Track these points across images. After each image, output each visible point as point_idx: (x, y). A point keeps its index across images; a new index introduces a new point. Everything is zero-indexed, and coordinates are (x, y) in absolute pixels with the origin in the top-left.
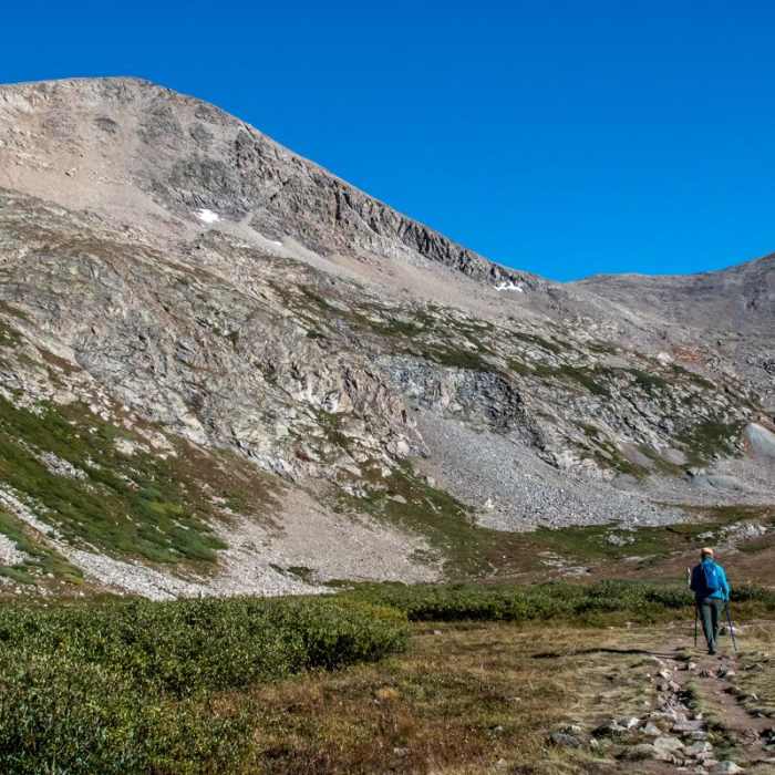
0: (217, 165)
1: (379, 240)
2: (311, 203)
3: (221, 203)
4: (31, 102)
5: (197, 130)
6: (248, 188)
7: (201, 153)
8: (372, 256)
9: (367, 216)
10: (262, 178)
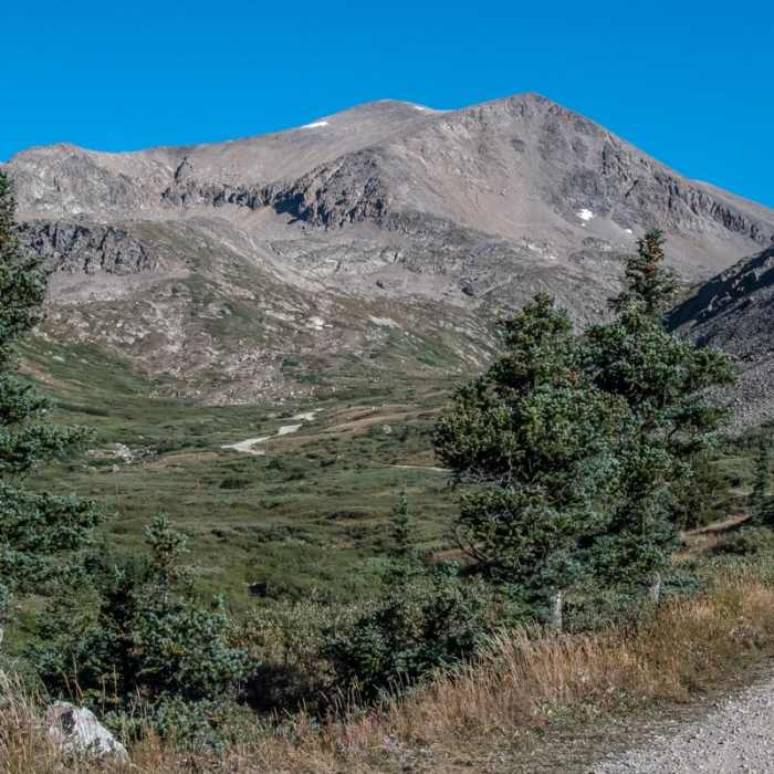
0: (591, 173)
1: (696, 220)
2: (652, 197)
3: (595, 203)
4: (467, 128)
5: (577, 143)
6: (611, 190)
7: (580, 164)
8: (691, 233)
9: (690, 203)
10: (620, 180)
